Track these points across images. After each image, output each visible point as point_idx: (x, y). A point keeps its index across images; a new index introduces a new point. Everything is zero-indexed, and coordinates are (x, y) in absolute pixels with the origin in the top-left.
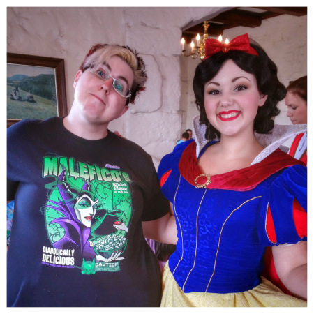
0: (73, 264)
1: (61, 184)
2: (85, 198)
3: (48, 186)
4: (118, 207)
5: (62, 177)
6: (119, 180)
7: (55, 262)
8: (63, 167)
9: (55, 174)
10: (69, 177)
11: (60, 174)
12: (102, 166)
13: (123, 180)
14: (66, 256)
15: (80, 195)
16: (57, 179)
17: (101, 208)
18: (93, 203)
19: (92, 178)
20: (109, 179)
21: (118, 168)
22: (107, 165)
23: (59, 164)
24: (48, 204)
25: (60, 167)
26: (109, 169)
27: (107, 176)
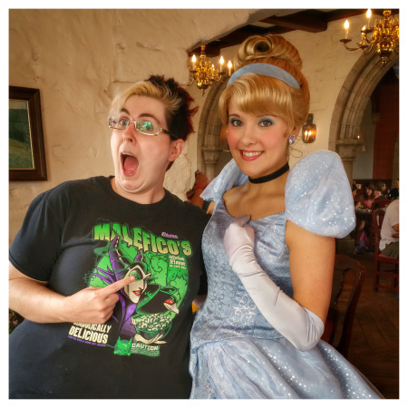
0: (105, 342)
1: (113, 250)
2: (137, 269)
3: (98, 251)
4: (173, 284)
5: (116, 243)
6: (176, 252)
7: (85, 337)
8: (116, 233)
9: (107, 238)
10: (123, 242)
11: (112, 238)
12: (158, 234)
13: (181, 253)
14: (98, 332)
15: (132, 266)
16: (109, 244)
17: (153, 282)
18: (145, 276)
19: (146, 249)
20: (165, 251)
21: (176, 237)
22: (163, 234)
23: (111, 230)
25: (113, 233)
26: (166, 239)
27: (163, 247)
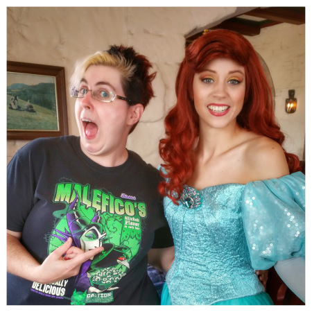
0: (63, 295)
1: (71, 213)
2: (93, 230)
3: (56, 214)
4: (126, 243)
5: (73, 205)
6: (132, 213)
7: (45, 290)
8: (76, 194)
9: (67, 200)
10: (81, 204)
11: (72, 201)
12: (117, 195)
13: (137, 214)
14: (57, 286)
15: (89, 227)
16: (67, 207)
17: (107, 242)
18: (100, 236)
19: (104, 210)
20: (122, 212)
21: (134, 198)
22: (122, 194)
23: (73, 189)
24: (54, 232)
25: (74, 193)
26: (124, 200)
27: (120, 208)
